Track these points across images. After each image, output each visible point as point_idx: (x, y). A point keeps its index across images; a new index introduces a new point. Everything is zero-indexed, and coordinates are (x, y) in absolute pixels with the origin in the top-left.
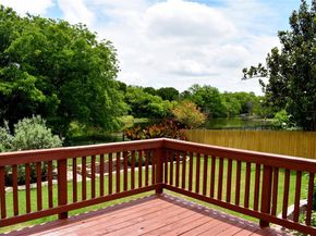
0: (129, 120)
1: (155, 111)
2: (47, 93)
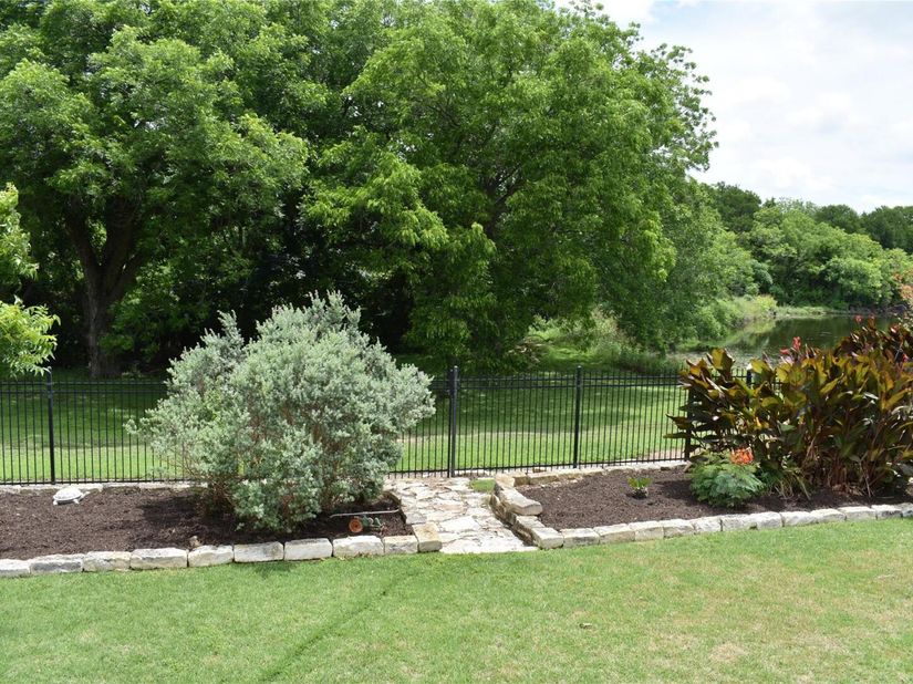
0: (760, 310)
1: (854, 284)
2: (456, 219)
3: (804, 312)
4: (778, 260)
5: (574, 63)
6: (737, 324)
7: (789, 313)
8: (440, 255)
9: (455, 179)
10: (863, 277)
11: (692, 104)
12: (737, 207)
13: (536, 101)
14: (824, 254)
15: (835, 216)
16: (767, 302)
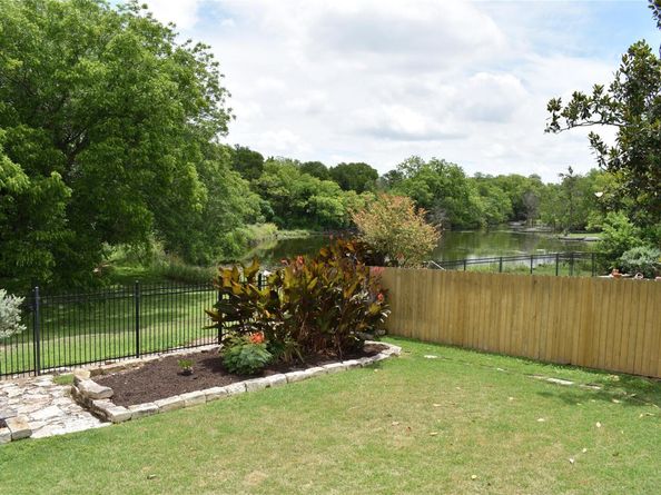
0: (266, 233)
1: (325, 212)
2: (36, 169)
3: (295, 234)
4: (278, 198)
5: (125, 51)
6: (252, 244)
7: (286, 234)
8: (23, 197)
9: (33, 138)
10: (332, 209)
11: (213, 85)
12: (248, 162)
13: (97, 77)
14: (306, 194)
15: (313, 169)
16: (271, 227)
